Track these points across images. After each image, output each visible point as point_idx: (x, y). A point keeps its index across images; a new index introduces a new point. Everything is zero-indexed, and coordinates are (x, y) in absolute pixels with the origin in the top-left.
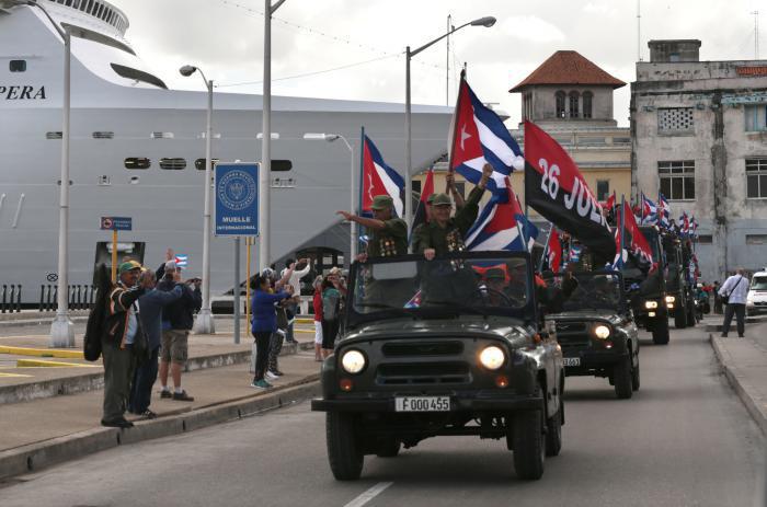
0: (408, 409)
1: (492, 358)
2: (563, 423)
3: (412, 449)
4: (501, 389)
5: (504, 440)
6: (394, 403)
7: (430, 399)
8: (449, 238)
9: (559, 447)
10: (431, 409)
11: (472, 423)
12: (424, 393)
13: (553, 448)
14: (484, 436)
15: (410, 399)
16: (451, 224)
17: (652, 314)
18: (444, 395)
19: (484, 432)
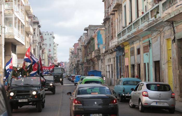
0: (21, 101)
1: (34, 93)
2: (45, 103)
3: (21, 108)
4: (36, 98)
5: (35, 106)
6: (18, 100)
7: (24, 100)
8: (27, 73)
9: (44, 107)
10: (24, 101)
11: (30, 103)
12: (23, 99)
13: (43, 107)
14: (33, 105)
15: (21, 100)
16: (27, 71)
17: (61, 81)
18: (26, 99)
19: (32, 105)
